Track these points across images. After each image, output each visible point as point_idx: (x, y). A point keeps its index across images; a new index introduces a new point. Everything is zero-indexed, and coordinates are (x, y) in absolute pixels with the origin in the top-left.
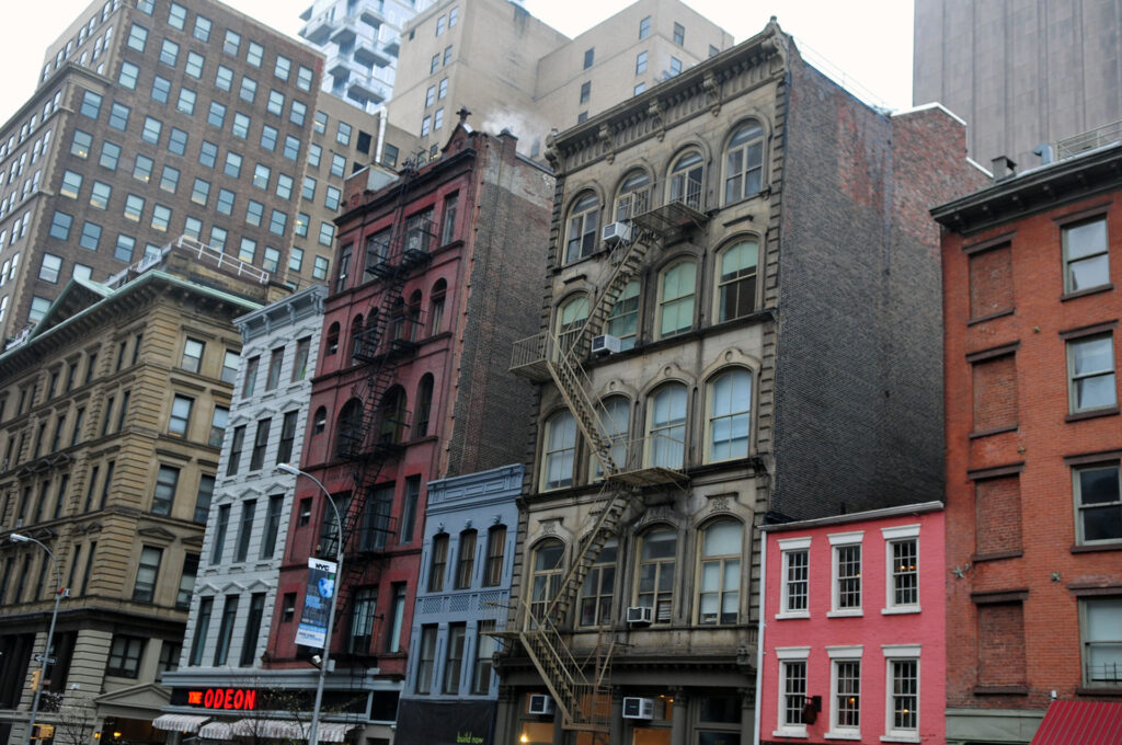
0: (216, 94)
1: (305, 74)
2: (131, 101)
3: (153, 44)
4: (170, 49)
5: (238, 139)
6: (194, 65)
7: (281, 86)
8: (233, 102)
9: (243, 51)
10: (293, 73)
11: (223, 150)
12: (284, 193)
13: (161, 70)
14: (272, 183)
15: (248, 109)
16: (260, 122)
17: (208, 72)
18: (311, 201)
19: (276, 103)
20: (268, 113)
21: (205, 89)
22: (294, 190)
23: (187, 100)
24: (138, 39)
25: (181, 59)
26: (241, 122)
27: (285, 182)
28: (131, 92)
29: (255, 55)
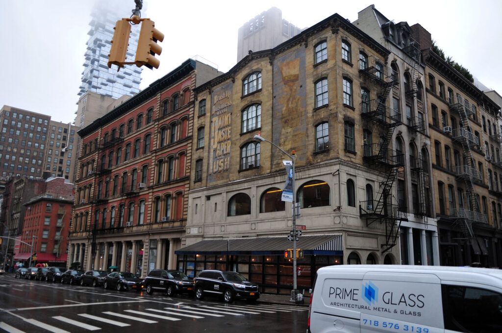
0: (25, 130)
1: (46, 121)
2: (5, 135)
3: (10, 122)
4: (13, 123)
5: (31, 138)
6: (19, 125)
7: (40, 125)
8: (29, 130)
9: (31, 119)
10: (43, 121)
11: (27, 141)
12: (42, 148)
13: (12, 127)
14: (39, 146)
15: (32, 132)
16: (36, 134)
17: (23, 125)
18: (53, 146)
19: (39, 129)
20: (37, 131)
21: (23, 129)
22: (44, 147)
23: (18, 132)
24: (6, 122)
25: (16, 124)
26: (31, 135)
27: (42, 146)
28: (5, 133)
29: (34, 120)
